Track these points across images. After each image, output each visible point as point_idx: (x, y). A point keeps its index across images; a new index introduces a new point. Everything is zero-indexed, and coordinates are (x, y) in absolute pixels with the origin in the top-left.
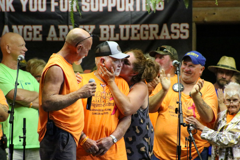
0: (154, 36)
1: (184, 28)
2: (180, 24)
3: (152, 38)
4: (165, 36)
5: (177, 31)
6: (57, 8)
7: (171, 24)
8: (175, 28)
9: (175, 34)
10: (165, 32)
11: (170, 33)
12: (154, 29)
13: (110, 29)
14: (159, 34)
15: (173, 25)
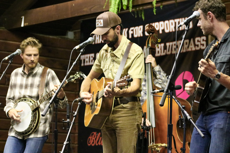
0: (186, 49)
1: (203, 40)
2: (200, 37)
3: (184, 51)
4: (191, 48)
5: (199, 43)
6: (132, 35)
7: (195, 38)
8: (198, 41)
9: (198, 46)
10: (191, 45)
11: (195, 45)
12: (186, 43)
13: (161, 47)
14: (188, 47)
15: (197, 39)
